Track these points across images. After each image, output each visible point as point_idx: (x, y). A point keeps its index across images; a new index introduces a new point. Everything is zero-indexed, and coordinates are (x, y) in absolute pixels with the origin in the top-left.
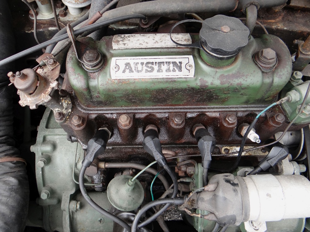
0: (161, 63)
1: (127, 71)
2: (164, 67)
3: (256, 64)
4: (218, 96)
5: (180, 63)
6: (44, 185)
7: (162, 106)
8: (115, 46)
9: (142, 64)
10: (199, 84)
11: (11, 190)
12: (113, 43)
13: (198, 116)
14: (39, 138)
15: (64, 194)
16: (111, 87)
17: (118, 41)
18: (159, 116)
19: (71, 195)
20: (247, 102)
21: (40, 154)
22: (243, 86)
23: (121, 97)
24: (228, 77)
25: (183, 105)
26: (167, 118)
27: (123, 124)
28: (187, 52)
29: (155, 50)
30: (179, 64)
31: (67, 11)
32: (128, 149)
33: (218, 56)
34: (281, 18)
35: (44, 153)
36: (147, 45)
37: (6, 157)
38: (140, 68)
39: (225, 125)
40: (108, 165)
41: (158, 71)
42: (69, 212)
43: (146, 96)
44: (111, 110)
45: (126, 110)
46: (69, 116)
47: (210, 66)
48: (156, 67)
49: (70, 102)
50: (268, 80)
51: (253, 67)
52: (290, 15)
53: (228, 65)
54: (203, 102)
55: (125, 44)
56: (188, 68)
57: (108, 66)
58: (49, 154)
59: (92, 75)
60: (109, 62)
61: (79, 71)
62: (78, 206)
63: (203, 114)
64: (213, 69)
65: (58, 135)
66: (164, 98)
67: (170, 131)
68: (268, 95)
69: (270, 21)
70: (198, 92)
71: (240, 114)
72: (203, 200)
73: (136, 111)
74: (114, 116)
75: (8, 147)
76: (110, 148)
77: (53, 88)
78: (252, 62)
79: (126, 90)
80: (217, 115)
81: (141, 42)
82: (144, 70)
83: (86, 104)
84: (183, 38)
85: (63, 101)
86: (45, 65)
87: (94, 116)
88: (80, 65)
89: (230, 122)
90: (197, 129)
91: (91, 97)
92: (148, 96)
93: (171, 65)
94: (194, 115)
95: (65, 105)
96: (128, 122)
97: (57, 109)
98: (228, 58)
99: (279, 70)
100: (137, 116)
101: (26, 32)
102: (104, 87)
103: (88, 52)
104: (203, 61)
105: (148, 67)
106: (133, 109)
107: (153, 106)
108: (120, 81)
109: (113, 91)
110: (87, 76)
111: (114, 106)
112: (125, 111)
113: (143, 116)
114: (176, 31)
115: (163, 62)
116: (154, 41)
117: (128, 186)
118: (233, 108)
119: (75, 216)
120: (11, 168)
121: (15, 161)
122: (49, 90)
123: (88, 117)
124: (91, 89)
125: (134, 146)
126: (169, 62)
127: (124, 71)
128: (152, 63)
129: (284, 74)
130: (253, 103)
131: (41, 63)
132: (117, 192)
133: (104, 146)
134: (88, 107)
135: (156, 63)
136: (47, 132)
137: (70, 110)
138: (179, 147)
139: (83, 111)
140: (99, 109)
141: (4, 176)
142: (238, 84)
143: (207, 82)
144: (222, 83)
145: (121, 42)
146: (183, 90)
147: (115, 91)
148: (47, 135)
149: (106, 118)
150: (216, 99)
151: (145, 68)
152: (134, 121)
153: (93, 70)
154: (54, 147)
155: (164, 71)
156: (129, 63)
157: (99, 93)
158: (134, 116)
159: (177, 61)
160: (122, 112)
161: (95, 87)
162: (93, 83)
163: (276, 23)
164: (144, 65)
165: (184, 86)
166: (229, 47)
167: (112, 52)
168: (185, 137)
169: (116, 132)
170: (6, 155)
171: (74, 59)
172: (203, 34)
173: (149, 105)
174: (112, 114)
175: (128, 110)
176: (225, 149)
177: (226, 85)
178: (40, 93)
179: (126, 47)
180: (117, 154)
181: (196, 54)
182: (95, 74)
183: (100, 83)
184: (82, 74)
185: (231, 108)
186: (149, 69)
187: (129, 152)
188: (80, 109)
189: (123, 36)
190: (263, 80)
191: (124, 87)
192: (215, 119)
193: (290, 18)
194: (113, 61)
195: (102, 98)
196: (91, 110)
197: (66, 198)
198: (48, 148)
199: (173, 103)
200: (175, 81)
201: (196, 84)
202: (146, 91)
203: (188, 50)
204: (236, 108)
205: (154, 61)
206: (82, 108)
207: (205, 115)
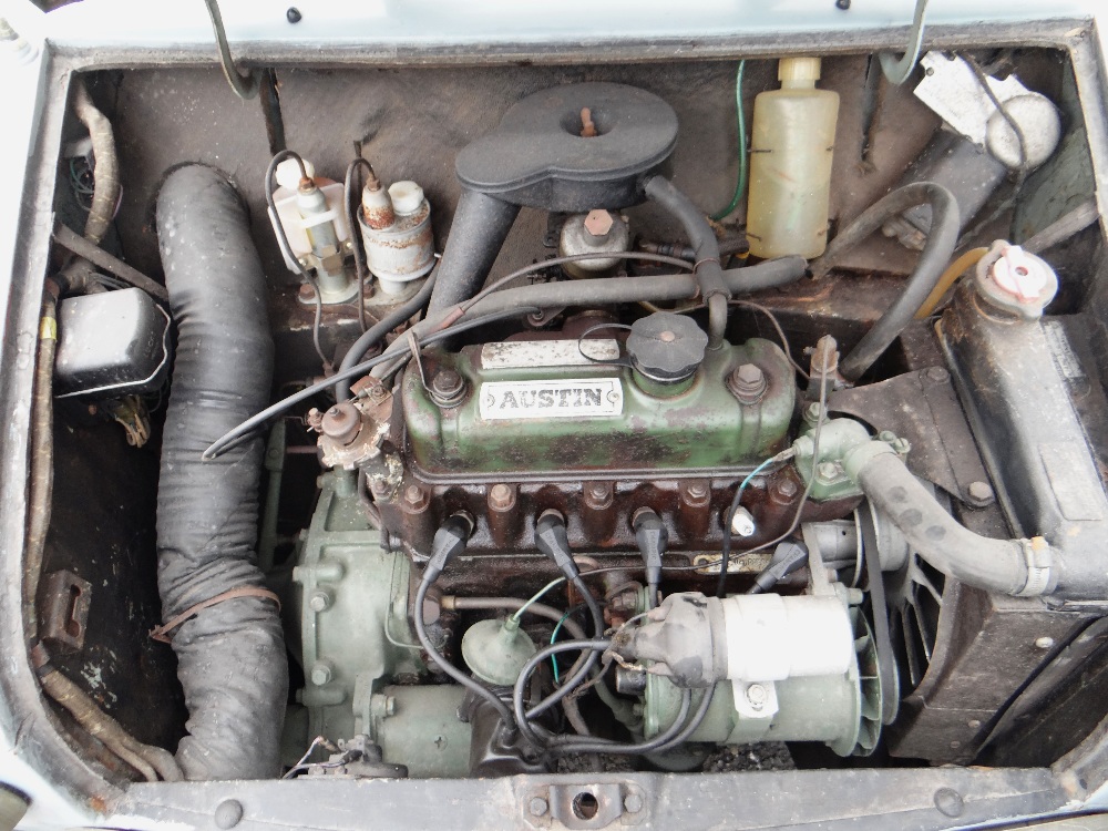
0: (565, 391)
1: (508, 405)
2: (571, 398)
3: (730, 391)
4: (669, 449)
5: (599, 391)
6: (318, 657)
7: (570, 469)
8: (486, 363)
9: (534, 393)
10: (632, 426)
11: (260, 652)
12: (483, 359)
13: (640, 488)
14: (311, 550)
15: (358, 679)
16: (480, 433)
17: (492, 355)
18: (564, 488)
19: (375, 681)
20: (727, 460)
21: (315, 584)
22: (708, 429)
23: (495, 452)
24: (681, 413)
25: (610, 468)
26: (581, 493)
27: (499, 500)
28: (612, 372)
29: (556, 370)
30: (596, 393)
31: (375, 286)
32: (505, 563)
33: (659, 379)
34: (825, 293)
35: (321, 584)
36: (541, 360)
37: (249, 586)
38: (529, 402)
39: (688, 503)
40: (462, 603)
41: (561, 405)
42: (371, 717)
43: (541, 448)
44: (475, 478)
45: (503, 477)
46: (398, 489)
47: (650, 395)
48: (557, 398)
49: (399, 464)
50: (751, 419)
51: (723, 395)
52: (848, 286)
53: (680, 394)
54: (646, 460)
55: (503, 360)
56: (612, 399)
57: (475, 396)
58: (332, 586)
59: (447, 414)
60: (477, 391)
61: (425, 405)
62: (391, 706)
63: (647, 485)
64: (653, 401)
65: (352, 545)
66: (572, 453)
67: (588, 519)
68: (759, 444)
69: (804, 299)
70: (633, 441)
71: (717, 485)
72: (645, 637)
73: (522, 480)
74: (481, 490)
75: (251, 568)
76: (470, 559)
77: (382, 435)
78: (722, 388)
79: (506, 438)
80: (674, 486)
81: (532, 356)
82: (537, 404)
83: (430, 467)
84: (604, 349)
85: (389, 461)
86: (366, 396)
87: (442, 490)
88: (426, 396)
89: (695, 496)
90: (639, 513)
91: (443, 451)
92: (544, 448)
93: (583, 394)
94: (632, 486)
95: (392, 468)
96: (507, 497)
97: (378, 476)
98: (675, 383)
99: (769, 401)
100: (525, 489)
101: (292, 329)
102: (467, 434)
103: (441, 374)
104: (637, 386)
105: (543, 398)
106: (516, 475)
107: (553, 469)
108: (496, 423)
109: (484, 440)
110: (439, 415)
111: (482, 471)
112: (502, 480)
113: (534, 489)
114: (595, 336)
115: (569, 391)
116: (555, 354)
117: (505, 631)
118: (704, 471)
119: (381, 732)
120: (257, 610)
121: (264, 598)
122: (377, 438)
123: (432, 491)
124: (445, 436)
125: (517, 556)
126: (579, 390)
127: (503, 406)
128: (551, 392)
129: (777, 408)
130: (739, 462)
131: (360, 394)
132: (483, 648)
133: (464, 540)
134: (433, 472)
135: (557, 391)
136: (328, 539)
137: (400, 478)
138: (608, 557)
139: (423, 480)
140: (452, 475)
141: (247, 624)
142: (699, 426)
143: (645, 422)
144: (670, 425)
145: (496, 357)
146: (606, 438)
147: (487, 439)
148: (327, 545)
149: (465, 493)
150: (667, 454)
151: (538, 399)
152: (518, 499)
153: (449, 404)
154: (344, 570)
155: (571, 404)
156: (510, 393)
157: (457, 444)
158: (518, 489)
159: (593, 388)
160: (497, 480)
161: (451, 434)
162: (448, 427)
163: (815, 303)
164: (537, 395)
165: (605, 430)
166: (674, 364)
167: (481, 373)
168: (617, 534)
169: (482, 523)
170: (248, 583)
171: (416, 385)
172: (633, 345)
173: (546, 469)
174: (476, 485)
175: (507, 476)
176: (700, 560)
177: (679, 428)
178: (361, 444)
179: (506, 364)
180: (481, 578)
181: (626, 375)
182: (451, 411)
183: (461, 427)
184: (430, 411)
185: (699, 472)
186: (546, 402)
187: (505, 571)
188: (418, 477)
189: (499, 344)
190: (742, 418)
191: (502, 433)
192: (671, 495)
193: (848, 292)
194: (485, 390)
195: (462, 454)
196: (439, 478)
197: (363, 688)
198: (331, 572)
199: (591, 462)
200: (589, 422)
201: (628, 425)
202: (541, 440)
203: (613, 369)
204: (708, 471)
205: (554, 388)
206: (422, 475)
207: (652, 486)
